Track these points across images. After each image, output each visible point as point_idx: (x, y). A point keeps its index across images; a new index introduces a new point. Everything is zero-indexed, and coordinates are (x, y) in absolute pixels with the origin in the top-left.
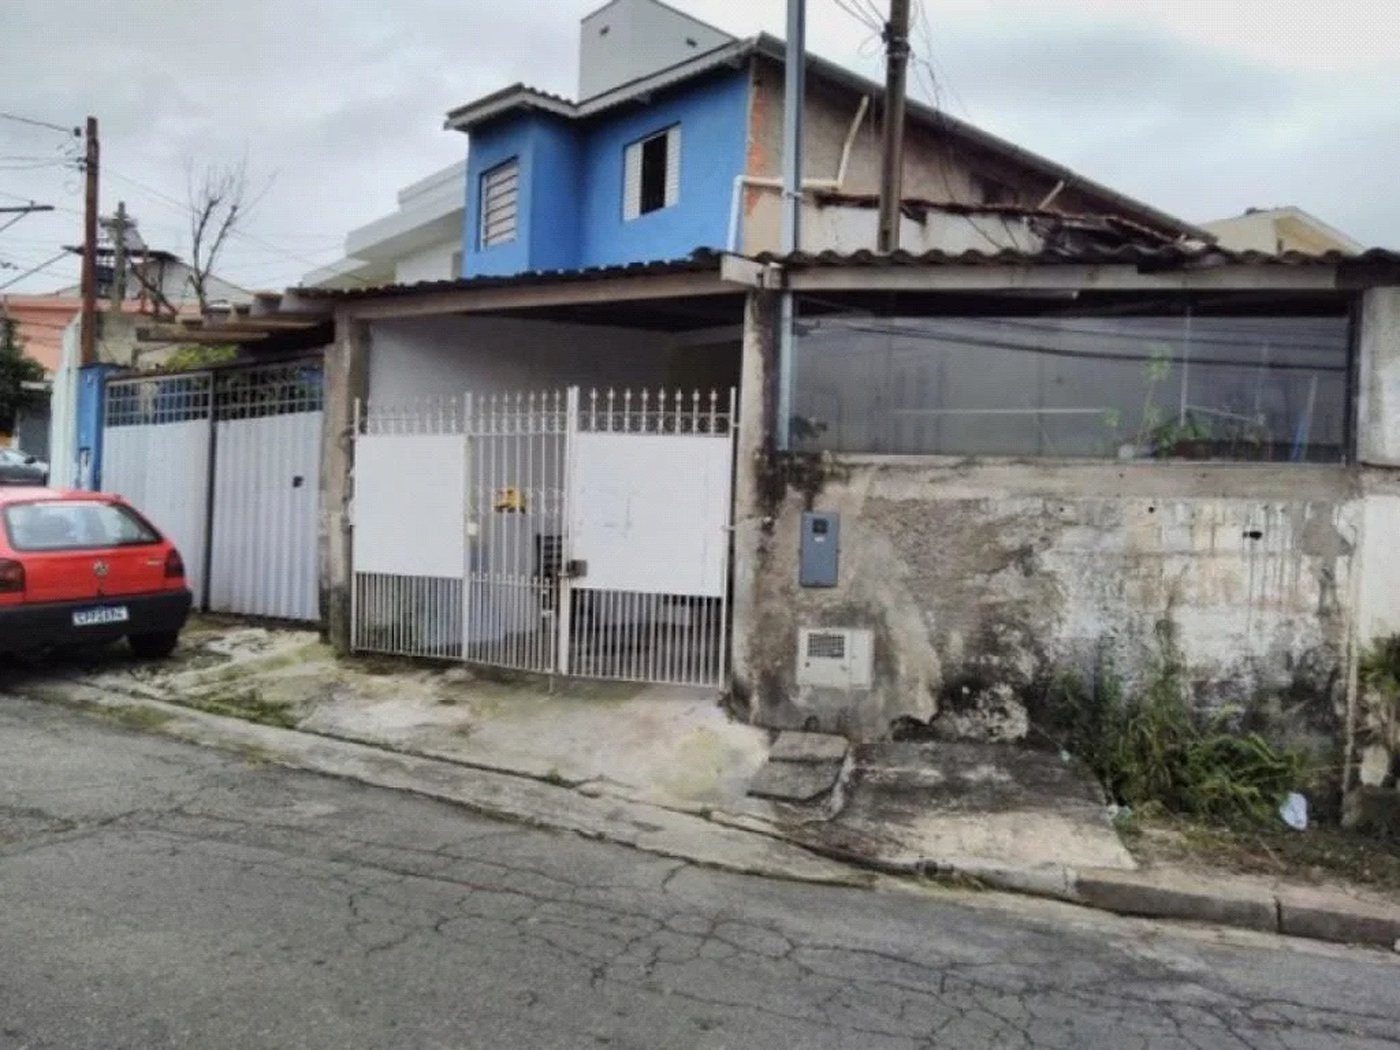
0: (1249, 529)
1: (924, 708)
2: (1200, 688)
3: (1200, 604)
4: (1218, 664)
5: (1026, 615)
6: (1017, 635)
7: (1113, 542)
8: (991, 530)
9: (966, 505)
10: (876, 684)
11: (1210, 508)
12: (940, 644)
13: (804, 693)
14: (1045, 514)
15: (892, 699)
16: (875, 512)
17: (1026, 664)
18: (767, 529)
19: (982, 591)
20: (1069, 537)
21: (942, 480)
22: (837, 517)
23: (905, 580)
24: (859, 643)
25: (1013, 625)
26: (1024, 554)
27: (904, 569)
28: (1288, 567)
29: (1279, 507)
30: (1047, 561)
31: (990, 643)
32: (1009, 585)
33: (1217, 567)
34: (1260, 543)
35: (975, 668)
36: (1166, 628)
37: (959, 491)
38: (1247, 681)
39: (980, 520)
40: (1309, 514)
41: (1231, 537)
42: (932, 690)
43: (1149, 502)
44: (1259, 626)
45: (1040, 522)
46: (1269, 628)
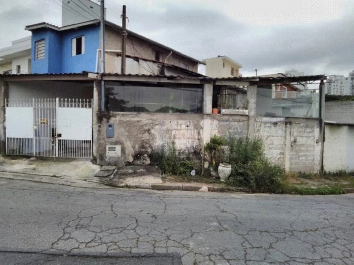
0: (187, 125)
1: (131, 159)
2: (179, 153)
3: (179, 138)
4: (182, 149)
5: (149, 141)
6: (148, 145)
7: (164, 128)
8: (143, 126)
9: (138, 121)
10: (122, 156)
11: (180, 122)
12: (134, 148)
13: (108, 158)
14: (152, 123)
15: (125, 158)
16: (121, 123)
17: (149, 150)
18: (100, 126)
19: (141, 137)
20: (157, 127)
21: (134, 117)
22: (113, 124)
23: (127, 136)
24: (118, 148)
25: (147, 143)
26: (149, 130)
27: (126, 134)
28: (193, 131)
29: (191, 121)
30: (153, 131)
31: (143, 147)
32: (146, 136)
33: (182, 132)
34: (188, 128)
35: (140, 152)
36: (174, 143)
37: (137, 119)
38: (187, 151)
39: (141, 124)
40: (196, 122)
41: (184, 127)
42: (132, 156)
43: (170, 121)
44: (189, 142)
45: (152, 124)
46: (190, 142)
